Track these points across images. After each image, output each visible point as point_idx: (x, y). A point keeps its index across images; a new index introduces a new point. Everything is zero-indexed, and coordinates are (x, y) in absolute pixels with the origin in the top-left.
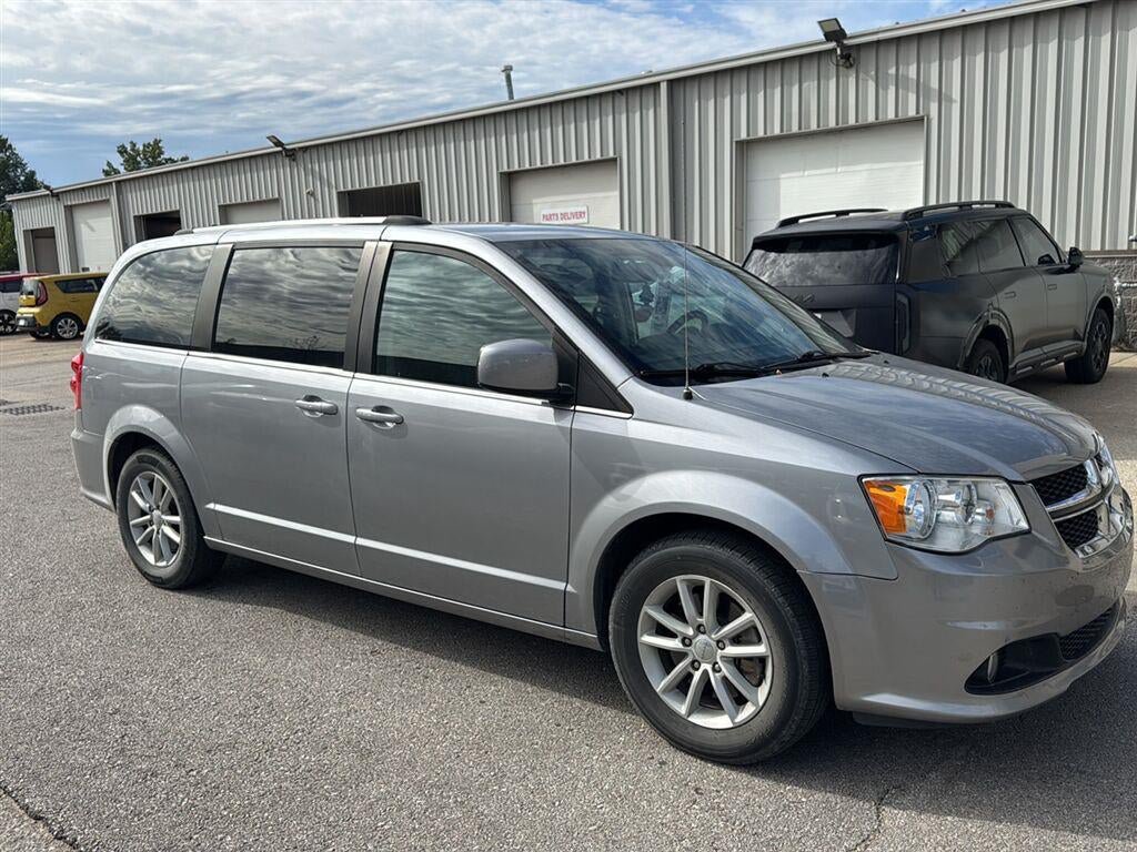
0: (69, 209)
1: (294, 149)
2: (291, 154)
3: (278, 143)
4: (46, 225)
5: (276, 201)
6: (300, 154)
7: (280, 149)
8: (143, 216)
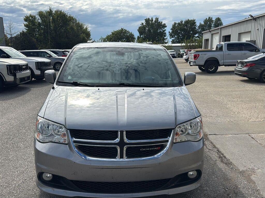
0: (212, 34)
1: (256, 18)
2: (254, 19)
3: (252, 16)
4: (208, 38)
5: (250, 32)
6: (257, 19)
7: (252, 18)
8: (225, 36)
